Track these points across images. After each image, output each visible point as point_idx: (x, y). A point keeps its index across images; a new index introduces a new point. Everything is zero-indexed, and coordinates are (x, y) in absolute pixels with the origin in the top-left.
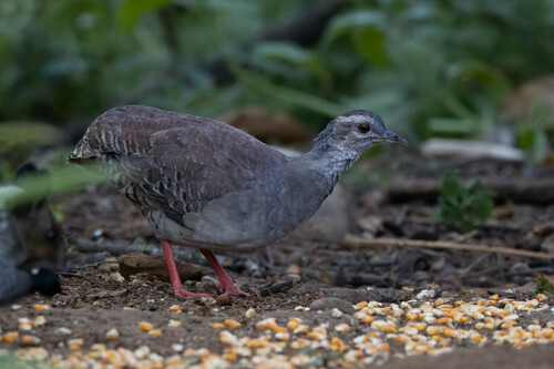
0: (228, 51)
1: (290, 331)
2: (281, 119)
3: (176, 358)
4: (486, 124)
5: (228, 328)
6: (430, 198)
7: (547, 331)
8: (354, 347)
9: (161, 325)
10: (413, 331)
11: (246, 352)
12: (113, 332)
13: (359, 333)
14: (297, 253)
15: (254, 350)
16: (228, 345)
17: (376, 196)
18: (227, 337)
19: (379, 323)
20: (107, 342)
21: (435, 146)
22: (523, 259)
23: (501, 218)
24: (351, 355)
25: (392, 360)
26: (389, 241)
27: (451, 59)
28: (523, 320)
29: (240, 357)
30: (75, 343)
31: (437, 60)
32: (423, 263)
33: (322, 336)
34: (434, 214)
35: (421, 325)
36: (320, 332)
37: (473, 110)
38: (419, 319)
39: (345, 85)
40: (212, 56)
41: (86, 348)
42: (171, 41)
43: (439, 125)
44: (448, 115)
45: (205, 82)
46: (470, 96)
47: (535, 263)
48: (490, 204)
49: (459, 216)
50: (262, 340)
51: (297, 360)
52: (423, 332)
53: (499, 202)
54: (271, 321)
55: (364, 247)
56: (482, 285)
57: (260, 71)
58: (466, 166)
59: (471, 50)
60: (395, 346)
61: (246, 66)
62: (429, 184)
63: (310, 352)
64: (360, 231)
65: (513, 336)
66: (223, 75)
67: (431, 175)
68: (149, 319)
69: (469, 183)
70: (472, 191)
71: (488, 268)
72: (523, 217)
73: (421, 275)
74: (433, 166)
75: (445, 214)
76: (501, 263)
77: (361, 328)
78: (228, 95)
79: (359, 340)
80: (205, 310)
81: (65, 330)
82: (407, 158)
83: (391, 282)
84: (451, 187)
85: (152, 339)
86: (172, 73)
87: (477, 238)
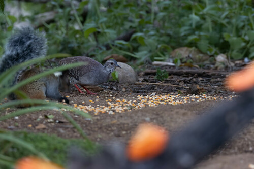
0: (109, 42)
1: (123, 102)
2: (121, 57)
3: (98, 108)
4: (167, 58)
5: (109, 101)
6: (154, 74)
7: (181, 102)
8: (137, 105)
9: (94, 100)
10: (151, 102)
11: (113, 106)
12: (84, 102)
13: (138, 102)
14: (125, 86)
15: (115, 106)
16: (109, 105)
17: (142, 73)
18: (109, 103)
19: (143, 100)
20: (82, 104)
21: (155, 63)
22: (175, 87)
23: (170, 78)
24: (137, 107)
25: (146, 107)
26: (145, 83)
27: (159, 44)
28: (175, 100)
29: (112, 107)
30: (75, 105)
31: (156, 44)
32: (153, 88)
33: (130, 103)
34: (155, 77)
35: (152, 101)
36: (130, 102)
37: (164, 55)
38: (152, 99)
39: (135, 50)
40: (105, 43)
41: (78, 105)
42: (97, 40)
43: (156, 58)
44: (159, 56)
45: (104, 49)
46: (163, 52)
47: (178, 88)
48: (168, 75)
49: (161, 78)
50: (117, 104)
51: (125, 108)
52: (153, 102)
53: (170, 75)
54: (119, 100)
55: (139, 84)
56: (166, 93)
57: (116, 46)
58: (163, 67)
59: (164, 42)
60: (147, 105)
61: (113, 45)
62: (154, 71)
63: (128, 107)
64: (139, 81)
65: (173, 103)
66: (108, 47)
67: (155, 69)
68: (92, 99)
69: (163, 70)
70: (164, 72)
71: (167, 89)
72: (175, 78)
73: (152, 90)
74: (155, 67)
75: (157, 77)
76: (170, 88)
77: (139, 101)
78: (109, 52)
79: (138, 104)
80: (104, 97)
81: (73, 102)
82: (149, 65)
83: (146, 92)
84: (159, 71)
85: (93, 104)
86: (97, 47)
87: (165, 82)
